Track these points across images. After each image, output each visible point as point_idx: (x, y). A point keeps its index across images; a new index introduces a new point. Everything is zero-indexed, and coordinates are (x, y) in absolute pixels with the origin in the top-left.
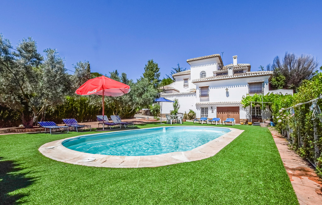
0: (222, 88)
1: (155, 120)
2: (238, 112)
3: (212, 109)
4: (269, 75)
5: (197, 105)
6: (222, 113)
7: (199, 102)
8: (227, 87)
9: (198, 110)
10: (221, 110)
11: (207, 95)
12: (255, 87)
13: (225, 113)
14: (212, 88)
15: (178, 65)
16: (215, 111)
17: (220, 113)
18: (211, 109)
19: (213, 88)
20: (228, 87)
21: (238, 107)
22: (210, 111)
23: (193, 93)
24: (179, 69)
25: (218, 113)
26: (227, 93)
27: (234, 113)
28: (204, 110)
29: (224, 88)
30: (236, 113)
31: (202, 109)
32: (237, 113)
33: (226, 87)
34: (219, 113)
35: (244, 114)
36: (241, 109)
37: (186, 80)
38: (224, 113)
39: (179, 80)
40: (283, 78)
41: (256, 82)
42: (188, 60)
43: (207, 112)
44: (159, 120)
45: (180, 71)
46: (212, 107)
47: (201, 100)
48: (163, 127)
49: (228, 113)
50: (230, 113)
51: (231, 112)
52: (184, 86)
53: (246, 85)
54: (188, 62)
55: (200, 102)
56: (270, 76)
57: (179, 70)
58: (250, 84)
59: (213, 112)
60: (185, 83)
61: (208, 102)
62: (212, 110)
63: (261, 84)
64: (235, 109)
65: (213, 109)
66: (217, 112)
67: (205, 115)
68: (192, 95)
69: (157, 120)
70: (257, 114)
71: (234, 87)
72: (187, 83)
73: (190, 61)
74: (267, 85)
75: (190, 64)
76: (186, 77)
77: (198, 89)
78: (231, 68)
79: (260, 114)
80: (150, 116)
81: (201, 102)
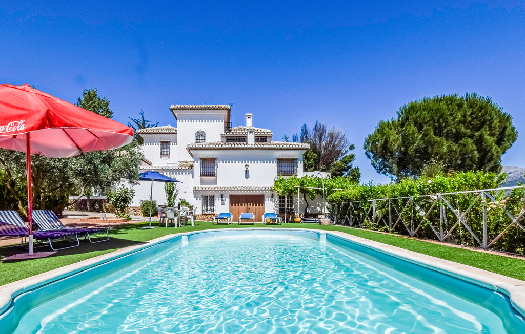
0: (239, 163)
1: (124, 221)
2: (263, 203)
3: (222, 197)
4: (305, 149)
5: (196, 191)
6: (238, 206)
7: (198, 185)
8: (246, 161)
9: (197, 200)
10: (236, 199)
11: (213, 174)
12: (286, 166)
13: (243, 204)
14: (221, 161)
15: (142, 114)
16: (227, 201)
17: (235, 206)
18: (220, 199)
19: (224, 162)
20: (248, 163)
21: (263, 196)
22: (218, 202)
23: (187, 168)
24: (144, 121)
25: (232, 205)
26: (247, 172)
27: (256, 205)
28: (209, 200)
29: (242, 163)
30: (259, 206)
31: (205, 198)
32: (261, 205)
33: (245, 163)
34: (234, 204)
35: (270, 206)
36: (267, 199)
37: (165, 144)
38: (241, 205)
39: (151, 142)
40: (315, 156)
41: (287, 158)
42: (172, 106)
43: (212, 203)
44: (130, 219)
45: (146, 126)
46: (222, 195)
47: (202, 183)
48: (183, 233)
49: (247, 205)
50: (250, 205)
51: (252, 204)
52: (161, 154)
53: (274, 162)
54: (173, 109)
55: (200, 186)
56: (306, 151)
57: (144, 124)
58: (280, 161)
59: (223, 204)
60: (163, 148)
61: (215, 186)
62: (222, 200)
63: (293, 161)
64: (258, 199)
65: (224, 199)
66: (230, 203)
67: (209, 208)
68: (184, 173)
69: (128, 220)
70: (288, 205)
71: (258, 163)
72: (167, 150)
73: (176, 109)
74: (301, 163)
75: (176, 114)
76: (165, 138)
77: (198, 163)
78: (252, 132)
79: (291, 206)
80: (91, 211)
81: (203, 186)
